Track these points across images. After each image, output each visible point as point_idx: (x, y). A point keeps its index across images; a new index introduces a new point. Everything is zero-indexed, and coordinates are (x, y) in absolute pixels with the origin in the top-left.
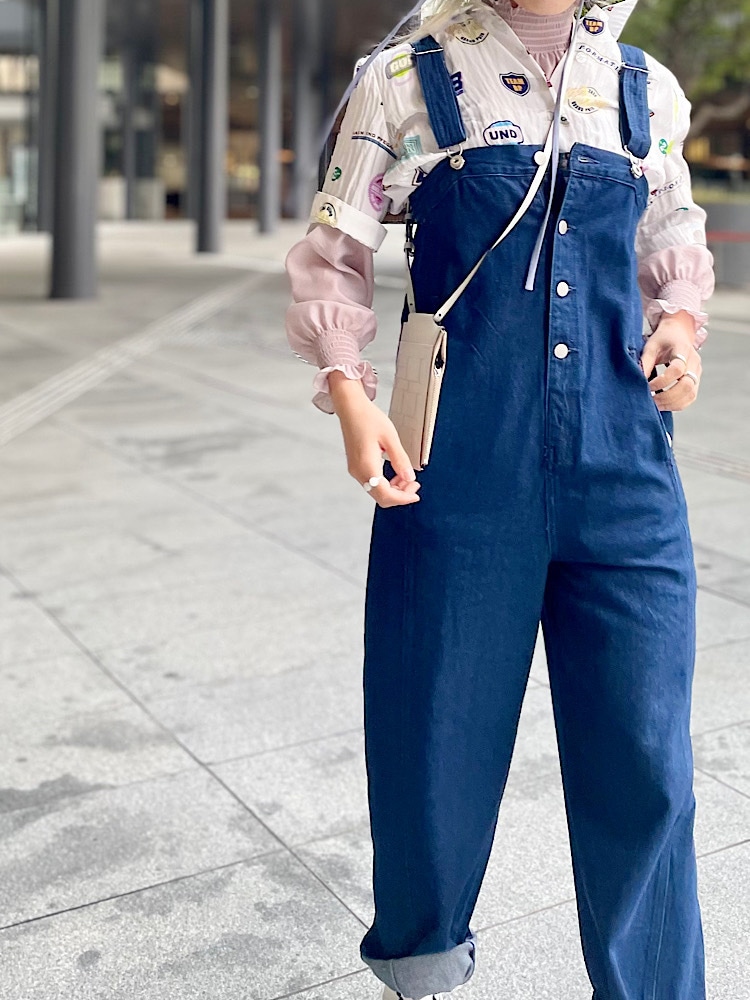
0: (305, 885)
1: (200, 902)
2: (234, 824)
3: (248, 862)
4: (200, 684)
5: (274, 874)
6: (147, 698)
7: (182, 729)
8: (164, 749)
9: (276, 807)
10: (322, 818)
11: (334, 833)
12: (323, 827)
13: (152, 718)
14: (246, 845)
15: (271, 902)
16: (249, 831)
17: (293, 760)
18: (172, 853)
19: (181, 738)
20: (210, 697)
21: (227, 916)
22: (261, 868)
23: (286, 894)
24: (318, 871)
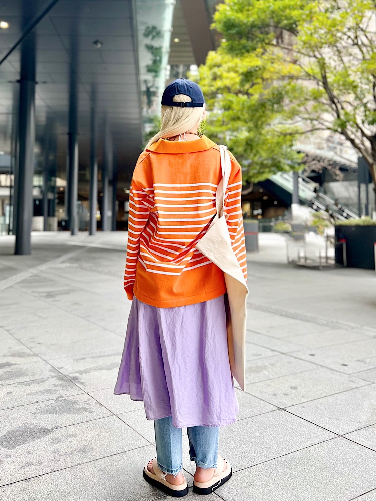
0: (66, 381)
1: (39, 384)
2: (50, 371)
3: (53, 377)
4: (46, 345)
5: (58, 379)
6: (31, 348)
7: (40, 353)
8: (34, 357)
9: (62, 368)
10: (74, 370)
11: (76, 372)
12: (74, 371)
13: (32, 351)
14: (53, 374)
15: (56, 384)
16: (54, 372)
17: (69, 359)
18: (33, 376)
19: (39, 355)
20: (49, 348)
21: (46, 386)
22: (56, 378)
23: (60, 383)
24: (70, 379)
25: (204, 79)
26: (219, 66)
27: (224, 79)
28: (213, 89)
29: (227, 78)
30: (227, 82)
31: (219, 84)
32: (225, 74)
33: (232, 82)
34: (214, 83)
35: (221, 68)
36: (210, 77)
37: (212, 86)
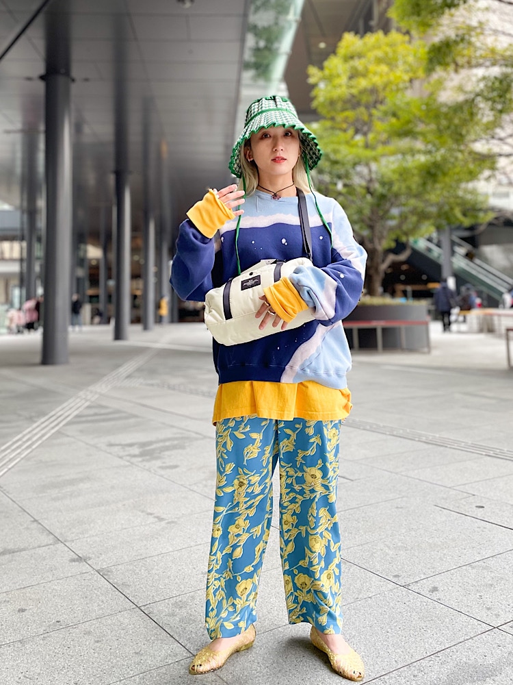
25: (338, 76)
26: (360, 56)
27: (371, 75)
28: (354, 91)
29: (375, 73)
30: (377, 80)
31: (363, 83)
32: (372, 68)
33: (385, 79)
34: (353, 82)
35: (363, 61)
36: (348, 74)
37: (352, 87)
